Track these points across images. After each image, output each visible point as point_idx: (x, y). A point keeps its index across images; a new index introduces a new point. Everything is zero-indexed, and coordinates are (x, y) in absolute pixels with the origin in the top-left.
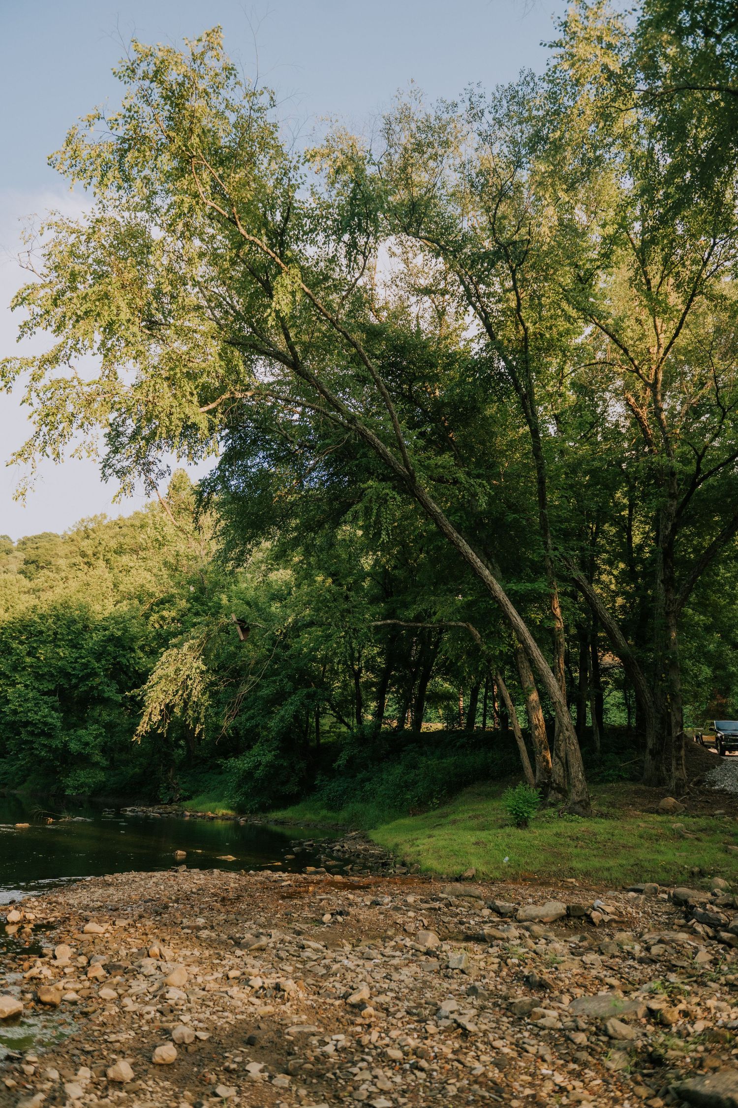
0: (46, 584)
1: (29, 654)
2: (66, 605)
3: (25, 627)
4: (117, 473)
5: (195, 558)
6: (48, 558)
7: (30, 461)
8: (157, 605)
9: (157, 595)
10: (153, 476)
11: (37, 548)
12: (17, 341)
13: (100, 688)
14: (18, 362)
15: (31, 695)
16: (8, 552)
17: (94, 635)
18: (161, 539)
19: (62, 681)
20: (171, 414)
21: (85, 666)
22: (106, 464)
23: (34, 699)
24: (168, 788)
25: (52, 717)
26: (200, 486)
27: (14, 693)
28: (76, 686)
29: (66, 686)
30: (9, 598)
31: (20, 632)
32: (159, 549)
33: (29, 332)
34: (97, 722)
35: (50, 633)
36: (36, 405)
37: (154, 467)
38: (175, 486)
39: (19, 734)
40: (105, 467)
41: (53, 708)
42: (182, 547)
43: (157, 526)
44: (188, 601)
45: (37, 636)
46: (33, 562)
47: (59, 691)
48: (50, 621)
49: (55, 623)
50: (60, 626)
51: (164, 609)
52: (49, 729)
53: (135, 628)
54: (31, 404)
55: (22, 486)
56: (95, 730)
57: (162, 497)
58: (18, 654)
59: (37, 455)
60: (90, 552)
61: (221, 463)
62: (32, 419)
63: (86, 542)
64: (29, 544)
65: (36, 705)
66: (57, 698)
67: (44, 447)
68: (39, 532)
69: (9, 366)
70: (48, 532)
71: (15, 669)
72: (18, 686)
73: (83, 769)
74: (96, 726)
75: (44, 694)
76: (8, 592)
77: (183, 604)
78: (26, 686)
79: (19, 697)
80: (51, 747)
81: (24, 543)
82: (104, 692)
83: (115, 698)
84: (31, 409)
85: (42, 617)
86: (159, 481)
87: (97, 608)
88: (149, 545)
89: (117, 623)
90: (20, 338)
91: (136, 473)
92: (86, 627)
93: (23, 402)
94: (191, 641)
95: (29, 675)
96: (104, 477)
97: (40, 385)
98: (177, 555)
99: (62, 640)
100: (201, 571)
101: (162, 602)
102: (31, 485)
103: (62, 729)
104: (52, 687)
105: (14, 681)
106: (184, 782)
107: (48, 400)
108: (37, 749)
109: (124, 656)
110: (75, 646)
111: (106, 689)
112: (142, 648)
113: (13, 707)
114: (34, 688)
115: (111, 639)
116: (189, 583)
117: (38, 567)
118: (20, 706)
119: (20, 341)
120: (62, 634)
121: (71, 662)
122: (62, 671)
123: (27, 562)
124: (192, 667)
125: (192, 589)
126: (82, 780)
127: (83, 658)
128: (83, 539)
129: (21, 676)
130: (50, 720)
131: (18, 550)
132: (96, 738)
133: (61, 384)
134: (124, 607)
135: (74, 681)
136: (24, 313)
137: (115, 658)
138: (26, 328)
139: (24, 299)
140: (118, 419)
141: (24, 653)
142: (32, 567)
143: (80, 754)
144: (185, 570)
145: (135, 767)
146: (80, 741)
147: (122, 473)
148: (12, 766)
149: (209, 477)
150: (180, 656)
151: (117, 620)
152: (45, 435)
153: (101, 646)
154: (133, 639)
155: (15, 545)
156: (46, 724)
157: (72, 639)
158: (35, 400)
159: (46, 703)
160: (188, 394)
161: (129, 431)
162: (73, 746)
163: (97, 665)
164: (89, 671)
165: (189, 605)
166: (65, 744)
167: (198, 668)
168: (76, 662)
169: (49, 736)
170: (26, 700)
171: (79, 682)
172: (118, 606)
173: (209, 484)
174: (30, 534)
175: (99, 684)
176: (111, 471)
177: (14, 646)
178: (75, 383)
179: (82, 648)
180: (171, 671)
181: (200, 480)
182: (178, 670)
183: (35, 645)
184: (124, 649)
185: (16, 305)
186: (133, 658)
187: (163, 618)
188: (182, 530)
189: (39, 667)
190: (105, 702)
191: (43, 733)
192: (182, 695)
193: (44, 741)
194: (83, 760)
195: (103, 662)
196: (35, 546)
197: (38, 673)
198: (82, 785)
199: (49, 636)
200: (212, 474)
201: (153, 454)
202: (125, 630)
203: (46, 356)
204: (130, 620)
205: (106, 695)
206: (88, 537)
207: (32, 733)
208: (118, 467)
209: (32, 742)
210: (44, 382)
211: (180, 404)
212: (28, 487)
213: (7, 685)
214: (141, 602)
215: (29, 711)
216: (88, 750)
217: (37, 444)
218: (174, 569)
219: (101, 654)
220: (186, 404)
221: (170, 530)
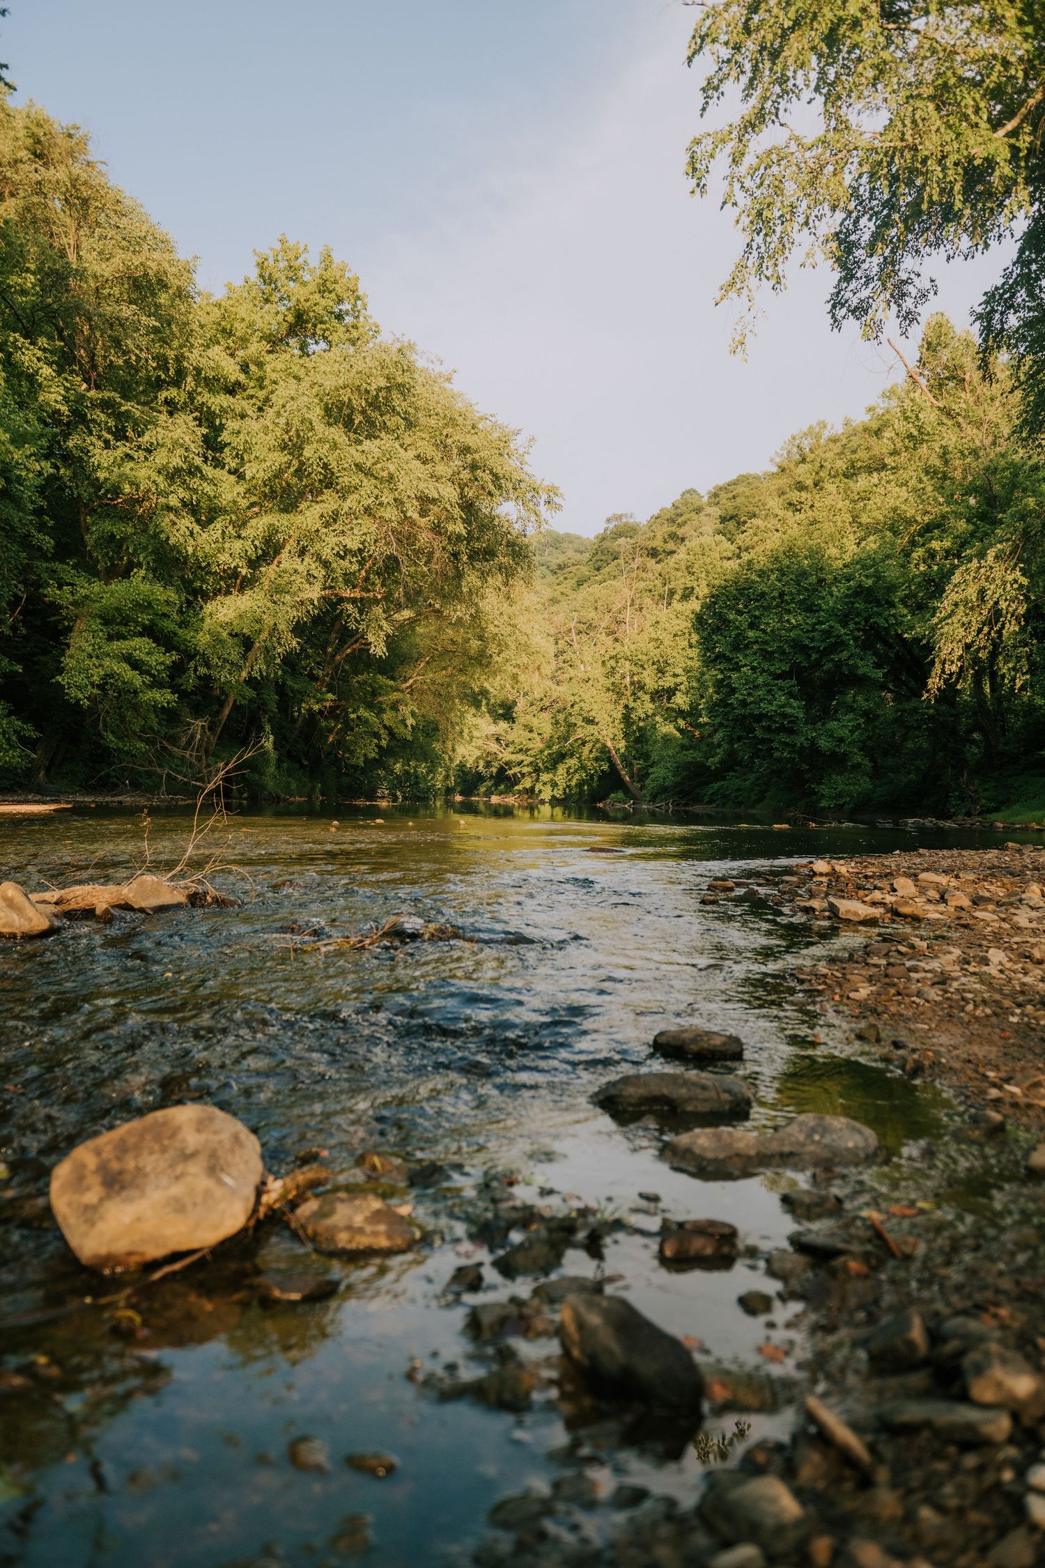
0: (756, 539)
1: (752, 626)
2: (790, 552)
3: (742, 591)
4: (853, 312)
5: (975, 453)
6: (751, 508)
7: (745, 291)
8: (921, 535)
9: (919, 519)
10: (908, 303)
11: (734, 497)
12: (702, 115)
13: (851, 662)
14: (710, 140)
15: (760, 680)
16: (698, 510)
17: (834, 589)
18: (915, 433)
19: (799, 658)
20: (944, 157)
21: (827, 633)
22: (837, 302)
23: (766, 685)
24: (962, 799)
25: (791, 707)
26: (987, 302)
27: (739, 678)
28: (817, 665)
29: (805, 664)
30: (709, 567)
31: (736, 599)
32: (915, 449)
33: (716, 94)
34: (851, 709)
35: (775, 594)
36: (741, 202)
37: (910, 288)
38: (929, 344)
39: (753, 731)
40: (834, 307)
41: (791, 695)
42: (951, 438)
43: (909, 414)
44: (968, 521)
45: (757, 600)
46: (732, 518)
47: (795, 672)
48: (773, 577)
49: (780, 581)
50: (787, 583)
51: (932, 538)
52: (790, 722)
53: (892, 572)
54: (735, 204)
55: (739, 332)
56: (850, 721)
57: (910, 366)
58: (737, 628)
59: (753, 281)
60: (809, 482)
61: (1022, 251)
62: (740, 226)
63: (802, 468)
64: (723, 495)
65: (769, 691)
66: (794, 682)
67: (761, 265)
68: (733, 477)
69: (699, 151)
70: (744, 473)
71: (736, 647)
72: (744, 669)
73: (840, 774)
74: (851, 716)
75: (777, 677)
76: (708, 560)
77: (962, 526)
78: (753, 669)
79: (746, 684)
80: (795, 745)
81: (716, 495)
82: (857, 667)
83: (873, 676)
84: (737, 211)
85: (761, 574)
86: (920, 309)
87: (833, 551)
88: (899, 445)
89: (864, 567)
90: (704, 109)
91: (883, 305)
92: (821, 581)
93: (725, 203)
94: (999, 546)
95: (755, 654)
96: (836, 324)
97: (743, 169)
98: (944, 454)
99: (792, 601)
100: (987, 469)
101: (928, 529)
102: (750, 327)
103: (806, 723)
104: (786, 667)
105: (737, 663)
106: (986, 790)
107: (758, 187)
108: (777, 749)
109: (880, 614)
110: (810, 608)
111: (860, 663)
112: (903, 601)
113: (741, 697)
114: (764, 671)
115: (860, 592)
116: (968, 493)
117: (738, 523)
118: (749, 694)
119: (706, 114)
120: (791, 593)
121: (808, 631)
122: (798, 646)
123: (723, 520)
124: (1004, 583)
125: (972, 501)
126: (840, 788)
127: (823, 623)
128: (797, 464)
129: (746, 656)
130: (789, 710)
131: (710, 504)
132: (852, 732)
133: (774, 157)
134: (872, 544)
135: (814, 656)
136: (706, 64)
137: (867, 620)
138: (711, 88)
139: (703, 38)
140: (846, 223)
141: (745, 625)
142: (731, 525)
143: (834, 753)
144: (958, 475)
145: (909, 773)
146: (831, 736)
147: (860, 311)
148: (745, 780)
149: (1000, 282)
150: (982, 570)
151: (863, 563)
152: (759, 247)
153: (846, 604)
154: (892, 588)
155: (705, 499)
156: (784, 715)
157: (804, 599)
158: (740, 196)
159: (781, 689)
160: (970, 111)
161: (866, 237)
162: (824, 744)
163: (843, 631)
164: (833, 640)
165: (971, 527)
166: (813, 742)
167: (1016, 581)
168: (814, 630)
169: (791, 731)
170: (756, 687)
171: (821, 657)
172: (863, 545)
173: (1001, 295)
174: (723, 480)
175: (849, 658)
176: (844, 310)
177: (731, 617)
178: (793, 147)
179: (821, 609)
180: (972, 593)
181: (986, 294)
182: (982, 593)
183: (757, 613)
184: (879, 604)
185: (694, 54)
186: (893, 615)
187: (932, 554)
188: (948, 414)
189: (766, 643)
190: (860, 682)
191: (782, 729)
192: (989, 633)
193: (784, 737)
194: (837, 761)
195: (852, 626)
196: (730, 495)
197: (765, 650)
198: (840, 795)
199: (774, 598)
200: (1007, 276)
201: (908, 263)
202: (878, 577)
203: (747, 118)
204: (883, 561)
205: (860, 672)
206: (804, 461)
207: (768, 729)
208: (854, 302)
209: (770, 741)
210: (749, 160)
211: (958, 135)
212: (746, 331)
213: (730, 670)
214: (896, 533)
215: (761, 700)
216: (843, 748)
217: (750, 264)
218: (940, 477)
219: (846, 616)
220: (969, 132)
221: (929, 417)
